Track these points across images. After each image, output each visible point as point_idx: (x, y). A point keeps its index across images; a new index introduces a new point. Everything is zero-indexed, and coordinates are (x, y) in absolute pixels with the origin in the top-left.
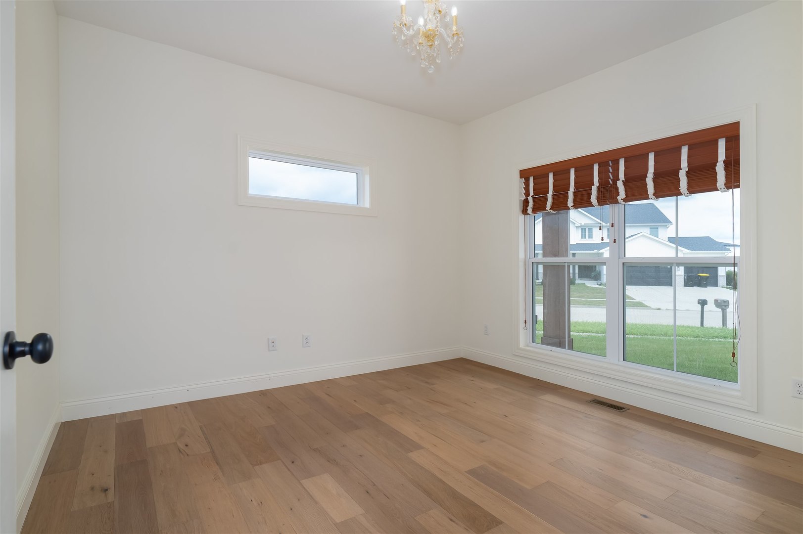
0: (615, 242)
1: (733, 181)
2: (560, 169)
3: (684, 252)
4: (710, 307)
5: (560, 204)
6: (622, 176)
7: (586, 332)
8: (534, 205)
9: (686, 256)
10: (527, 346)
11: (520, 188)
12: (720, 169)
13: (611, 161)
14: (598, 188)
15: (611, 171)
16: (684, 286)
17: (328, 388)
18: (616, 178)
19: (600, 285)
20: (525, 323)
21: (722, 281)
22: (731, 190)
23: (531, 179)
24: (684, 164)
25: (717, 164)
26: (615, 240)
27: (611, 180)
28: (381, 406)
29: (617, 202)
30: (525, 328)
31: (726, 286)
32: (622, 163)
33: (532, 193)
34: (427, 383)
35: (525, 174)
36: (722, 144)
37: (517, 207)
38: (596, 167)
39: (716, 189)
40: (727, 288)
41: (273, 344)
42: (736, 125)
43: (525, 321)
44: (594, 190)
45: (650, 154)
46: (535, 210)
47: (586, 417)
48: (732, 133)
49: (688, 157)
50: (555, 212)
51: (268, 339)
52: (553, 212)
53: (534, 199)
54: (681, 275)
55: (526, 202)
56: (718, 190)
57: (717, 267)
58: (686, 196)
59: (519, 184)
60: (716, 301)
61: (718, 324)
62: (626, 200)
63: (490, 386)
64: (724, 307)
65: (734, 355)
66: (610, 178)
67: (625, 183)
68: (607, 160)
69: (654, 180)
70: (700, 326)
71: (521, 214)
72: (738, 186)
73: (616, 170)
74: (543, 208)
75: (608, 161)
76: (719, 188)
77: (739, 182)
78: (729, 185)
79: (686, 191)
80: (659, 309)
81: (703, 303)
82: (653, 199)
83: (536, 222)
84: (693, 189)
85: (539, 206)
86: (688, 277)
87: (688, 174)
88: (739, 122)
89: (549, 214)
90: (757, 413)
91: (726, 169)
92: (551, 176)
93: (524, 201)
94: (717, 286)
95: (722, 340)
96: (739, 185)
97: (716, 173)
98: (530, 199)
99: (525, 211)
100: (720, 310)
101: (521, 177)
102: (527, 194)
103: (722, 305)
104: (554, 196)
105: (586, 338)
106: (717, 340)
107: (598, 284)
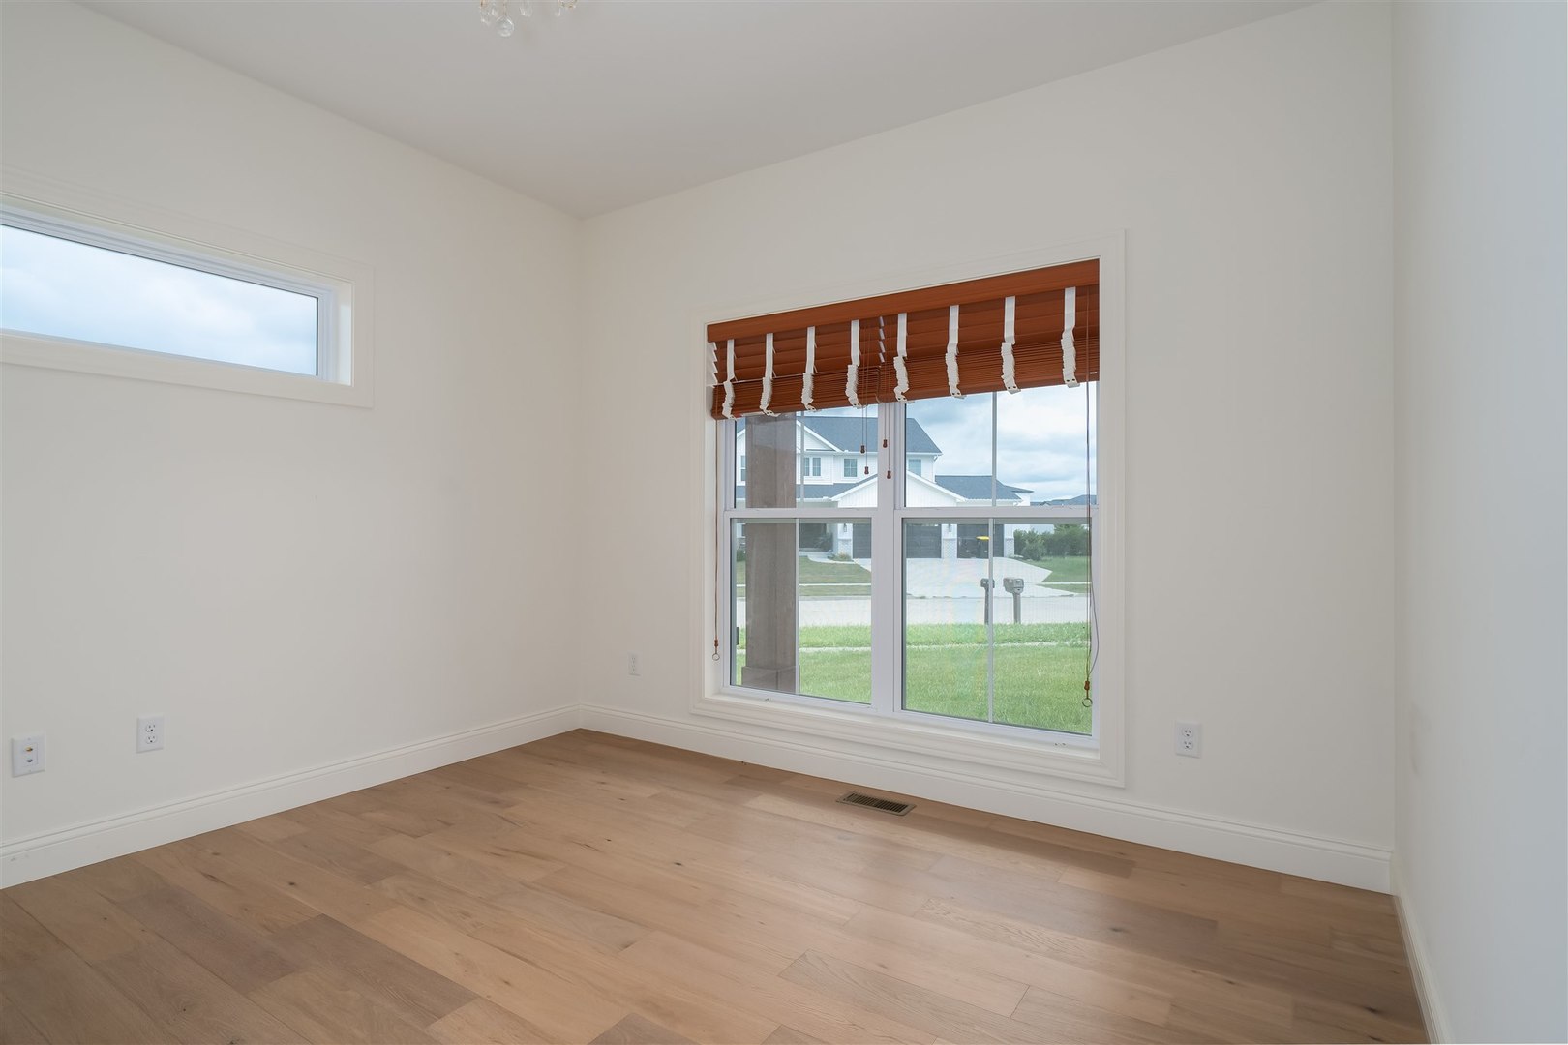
0: (889, 477)
1: (1088, 368)
2: (788, 327)
3: (958, 501)
4: (999, 590)
5: (787, 399)
6: (902, 348)
7: (813, 646)
8: (736, 399)
9: (960, 506)
10: (719, 693)
11: (709, 362)
12: (1067, 341)
13: (883, 317)
14: (860, 369)
15: (883, 337)
16: (959, 557)
17: (216, 854)
18: (892, 353)
19: (832, 559)
20: (716, 645)
21: (1009, 547)
22: (1083, 385)
23: (730, 345)
24: (1009, 333)
25: (1063, 335)
26: (889, 472)
27: (883, 354)
28: (367, 887)
29: (893, 399)
30: (716, 657)
31: (1013, 555)
32: (902, 322)
33: (731, 374)
34: (496, 802)
35: (718, 334)
36: (1070, 297)
37: (701, 401)
38: (855, 328)
39: (1061, 382)
40: (1015, 558)
41: (29, 755)
42: (1094, 264)
43: (716, 641)
44: (852, 371)
45: (951, 307)
46: (737, 409)
47: (840, 838)
48: (1085, 278)
49: (1016, 319)
50: (777, 415)
51: (12, 742)
52: (773, 415)
53: (736, 387)
54: (953, 540)
55: (719, 393)
56: (1063, 383)
57: (1003, 525)
58: (1012, 393)
59: (706, 352)
60: (1006, 580)
61: (1009, 619)
62: (910, 395)
63: (642, 791)
64: (1016, 591)
65: (1087, 686)
66: (881, 351)
67: (907, 361)
68: (876, 314)
69: (959, 358)
70: (983, 623)
71: (711, 417)
72: (1096, 378)
73: (892, 336)
74: (756, 406)
75: (878, 318)
76: (1065, 380)
77: (1098, 371)
78: (1082, 374)
79: (1013, 383)
80: (923, 598)
81: (986, 584)
82: (956, 395)
83: (738, 435)
84: (1023, 381)
85: (746, 401)
86: (964, 542)
87: (1016, 349)
88: (1098, 260)
89: (764, 419)
90: (1123, 789)
91: (1076, 345)
92: (770, 340)
93: (715, 390)
94: (1003, 556)
95: (1017, 645)
96: (1098, 374)
97: (1062, 353)
98: (728, 386)
99: (716, 412)
100: (1011, 595)
101: (710, 340)
102: (722, 376)
103: (1014, 587)
104: (775, 382)
105: (814, 657)
106: (1010, 645)
107: (828, 558)
